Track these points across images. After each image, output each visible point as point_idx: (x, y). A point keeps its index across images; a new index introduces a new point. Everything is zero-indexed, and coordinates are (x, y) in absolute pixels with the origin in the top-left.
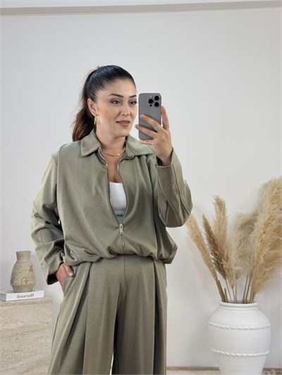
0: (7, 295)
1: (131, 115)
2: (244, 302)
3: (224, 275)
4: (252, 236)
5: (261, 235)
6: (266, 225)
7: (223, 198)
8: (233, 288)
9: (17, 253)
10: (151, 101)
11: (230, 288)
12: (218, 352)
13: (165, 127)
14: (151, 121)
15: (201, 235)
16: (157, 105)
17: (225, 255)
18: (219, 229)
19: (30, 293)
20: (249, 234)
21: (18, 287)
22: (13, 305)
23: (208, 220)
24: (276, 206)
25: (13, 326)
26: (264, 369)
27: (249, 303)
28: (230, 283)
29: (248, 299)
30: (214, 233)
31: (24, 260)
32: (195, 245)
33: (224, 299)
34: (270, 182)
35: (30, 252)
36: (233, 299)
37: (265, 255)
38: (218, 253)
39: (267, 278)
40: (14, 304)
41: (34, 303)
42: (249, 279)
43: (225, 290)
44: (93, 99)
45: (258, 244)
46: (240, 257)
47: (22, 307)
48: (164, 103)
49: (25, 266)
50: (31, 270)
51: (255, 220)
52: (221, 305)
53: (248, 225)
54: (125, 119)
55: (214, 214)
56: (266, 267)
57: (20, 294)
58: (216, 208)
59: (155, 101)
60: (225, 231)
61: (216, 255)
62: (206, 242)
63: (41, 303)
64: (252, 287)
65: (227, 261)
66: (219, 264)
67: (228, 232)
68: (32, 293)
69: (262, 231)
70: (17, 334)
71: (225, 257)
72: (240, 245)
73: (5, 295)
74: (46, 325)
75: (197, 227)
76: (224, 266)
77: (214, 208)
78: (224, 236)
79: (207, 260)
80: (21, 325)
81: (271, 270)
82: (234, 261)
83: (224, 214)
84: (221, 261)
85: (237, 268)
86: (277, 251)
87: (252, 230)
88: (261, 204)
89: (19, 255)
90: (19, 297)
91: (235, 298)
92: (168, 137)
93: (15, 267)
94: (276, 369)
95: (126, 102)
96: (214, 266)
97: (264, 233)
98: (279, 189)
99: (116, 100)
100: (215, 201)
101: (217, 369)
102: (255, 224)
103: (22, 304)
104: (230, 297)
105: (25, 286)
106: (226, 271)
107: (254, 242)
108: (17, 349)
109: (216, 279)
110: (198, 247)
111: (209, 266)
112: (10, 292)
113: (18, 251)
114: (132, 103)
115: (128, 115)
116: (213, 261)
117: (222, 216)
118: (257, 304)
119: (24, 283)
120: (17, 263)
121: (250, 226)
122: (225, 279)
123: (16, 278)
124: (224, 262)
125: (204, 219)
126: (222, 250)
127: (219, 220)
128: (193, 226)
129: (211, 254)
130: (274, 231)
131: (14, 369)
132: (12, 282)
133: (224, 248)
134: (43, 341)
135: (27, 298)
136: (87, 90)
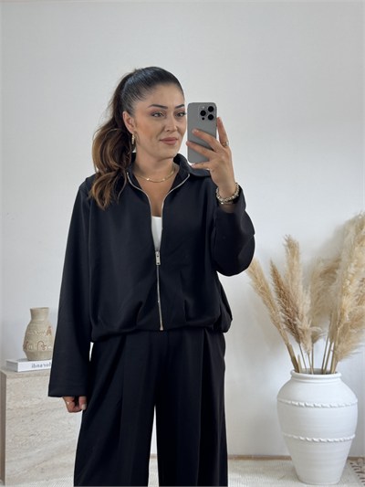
0: (20, 364)
1: (179, 130)
2: (323, 372)
3: (298, 338)
4: (333, 287)
7: (297, 237)
8: (309, 355)
9: (32, 311)
10: (203, 113)
11: (304, 354)
12: (290, 436)
14: (207, 137)
15: (268, 287)
16: (211, 118)
19: (47, 362)
20: (330, 284)
21: (32, 353)
22: (27, 376)
25: (27, 403)
26: (349, 458)
27: (330, 373)
28: (306, 348)
29: (329, 368)
30: (285, 284)
31: (41, 318)
32: (260, 300)
33: (298, 369)
34: (357, 217)
35: (48, 309)
36: (308, 367)
37: (351, 312)
38: (290, 310)
39: (353, 342)
40: (28, 374)
42: (329, 343)
43: (299, 357)
44: (129, 113)
47: (38, 379)
48: (219, 114)
49: (41, 327)
50: (49, 333)
51: (337, 267)
54: (171, 136)
56: (352, 327)
57: (36, 363)
58: (287, 252)
59: (208, 112)
61: (287, 312)
62: (274, 295)
65: (301, 320)
66: (291, 323)
70: (32, 414)
71: (300, 315)
72: (318, 298)
73: (17, 364)
75: (262, 277)
76: (299, 326)
77: (285, 251)
80: (37, 402)
81: (358, 332)
83: (298, 259)
84: (294, 320)
87: (334, 279)
89: (34, 313)
90: (34, 366)
91: (312, 367)
92: (228, 156)
93: (29, 328)
94: (364, 459)
95: (171, 114)
96: (285, 327)
99: (159, 112)
100: (285, 243)
101: (288, 458)
102: (337, 272)
103: (39, 375)
104: (305, 364)
105: (41, 352)
106: (300, 333)
107: (336, 295)
108: (32, 432)
109: (288, 344)
111: (279, 327)
112: (23, 360)
113: (33, 307)
114: (179, 114)
115: (174, 131)
116: (283, 320)
118: (339, 375)
119: (41, 349)
120: (31, 322)
121: (332, 275)
122: (299, 343)
123: (31, 342)
124: (298, 322)
125: (273, 266)
126: (295, 305)
127: (291, 267)
128: (258, 276)
129: (281, 310)
130: (362, 281)
131: (29, 458)
132: (25, 347)
133: (298, 303)
134: (65, 422)
135: (43, 368)
136: (121, 101)
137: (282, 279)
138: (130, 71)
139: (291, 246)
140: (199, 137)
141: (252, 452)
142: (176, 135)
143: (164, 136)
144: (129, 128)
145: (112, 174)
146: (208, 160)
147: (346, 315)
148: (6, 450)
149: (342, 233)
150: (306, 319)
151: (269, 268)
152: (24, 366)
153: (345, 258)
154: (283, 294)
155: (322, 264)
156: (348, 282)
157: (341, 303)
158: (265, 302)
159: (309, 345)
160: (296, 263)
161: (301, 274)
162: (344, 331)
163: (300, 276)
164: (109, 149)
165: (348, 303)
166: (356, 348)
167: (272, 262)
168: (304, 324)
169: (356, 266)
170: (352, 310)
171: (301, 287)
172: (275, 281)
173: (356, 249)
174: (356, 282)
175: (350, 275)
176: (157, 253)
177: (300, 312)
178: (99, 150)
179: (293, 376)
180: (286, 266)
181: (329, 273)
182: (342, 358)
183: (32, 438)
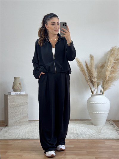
1: (58, 28)
2: (100, 94)
3: (93, 84)
4: (104, 70)
8: (96, 89)
9: (14, 77)
10: (64, 24)
12: (90, 112)
13: (68, 31)
14: (64, 29)
15: (84, 70)
16: (65, 25)
21: (15, 90)
22: (14, 96)
25: (14, 104)
29: (102, 94)
31: (18, 80)
33: (93, 93)
35: (19, 77)
36: (96, 93)
41: (22, 95)
43: (93, 90)
44: (47, 24)
47: (17, 97)
48: (67, 24)
49: (18, 82)
50: (20, 84)
54: (57, 29)
56: (109, 81)
57: (16, 92)
58: (90, 59)
62: (86, 72)
63: (24, 95)
65: (94, 79)
68: (21, 92)
70: (16, 107)
73: (11, 92)
74: (26, 104)
75: (83, 67)
76: (93, 81)
80: (17, 103)
81: (111, 82)
85: (98, 81)
86: (113, 75)
89: (15, 78)
90: (16, 93)
91: (97, 93)
92: (69, 34)
93: (14, 83)
94: (112, 120)
95: (56, 24)
96: (89, 81)
99: (53, 24)
100: (90, 56)
104: (95, 92)
107: (104, 72)
108: (16, 112)
109: (90, 86)
111: (87, 81)
114: (58, 24)
115: (57, 28)
116: (89, 79)
118: (105, 95)
119: (18, 89)
120: (14, 81)
122: (93, 86)
123: (15, 86)
124: (93, 79)
126: (92, 74)
127: (91, 63)
128: (81, 67)
129: (88, 76)
130: (112, 67)
131: (15, 119)
132: (13, 88)
133: (93, 74)
134: (25, 109)
135: (18, 94)
136: (44, 22)
137: (89, 66)
138: (46, 14)
139: (91, 57)
140: (63, 30)
142: (58, 29)
143: (55, 29)
144: (47, 28)
145: (43, 38)
146: (65, 35)
147: (107, 77)
148: (9, 117)
149: (106, 55)
150: (95, 78)
151: (85, 63)
152: (13, 93)
153: (107, 60)
154: (89, 71)
155: (101, 64)
156: (108, 67)
157: (106, 74)
158: (83, 74)
159: (96, 86)
160: (93, 62)
161: (94, 65)
162: (107, 82)
163: (94, 66)
164: (42, 33)
165: (108, 74)
166: (110, 87)
167: (86, 62)
168: (95, 80)
169: (110, 63)
170: (109, 76)
171: (94, 69)
172: (86, 67)
173: (110, 57)
174: (110, 67)
175: (108, 65)
176: (54, 56)
177: (94, 76)
178: (39, 33)
179: (91, 95)
180: (90, 63)
181: (102, 66)
182: (106, 90)
183: (16, 113)
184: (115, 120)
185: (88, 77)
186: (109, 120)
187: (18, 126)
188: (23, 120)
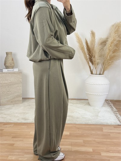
2: (100, 74)
3: (93, 64)
4: (105, 47)
5: (109, 47)
6: (112, 43)
7: (94, 31)
8: (96, 69)
9: (6, 53)
11: (94, 69)
12: (88, 93)
15: (84, 47)
17: (94, 55)
18: (92, 45)
19: (12, 69)
20: (104, 47)
21: (8, 66)
22: (6, 74)
23: (87, 41)
24: (117, 34)
25: (7, 82)
26: (105, 100)
27: (102, 75)
28: (95, 67)
29: (102, 73)
30: (90, 46)
31: (9, 56)
32: (81, 51)
33: (92, 73)
34: (115, 24)
35: (12, 52)
37: (110, 56)
38: (91, 54)
39: (110, 65)
41: (14, 73)
42: (102, 65)
43: (92, 69)
45: (107, 51)
46: (99, 56)
47: (10, 74)
49: (10, 58)
50: (12, 60)
51: (107, 41)
52: (90, 75)
53: (104, 43)
55: (90, 38)
56: (110, 60)
57: (9, 69)
58: (91, 36)
60: (94, 46)
61: (90, 55)
62: (86, 50)
63: (17, 73)
64: (104, 69)
66: (91, 59)
67: (95, 46)
68: (13, 69)
69: (110, 45)
70: (8, 85)
71: (93, 56)
72: (100, 51)
73: (3, 70)
74: (19, 82)
75: (82, 44)
76: (93, 60)
77: (90, 35)
78: (94, 47)
79: (86, 57)
80: (10, 81)
81: (112, 62)
82: (97, 58)
83: (94, 38)
84: (92, 58)
85: (98, 61)
86: (115, 54)
87: (105, 45)
88: (110, 34)
89: (7, 54)
90: (8, 70)
91: (96, 72)
93: (6, 58)
94: (110, 100)
96: (89, 60)
97: (111, 46)
98: (118, 27)
100: (91, 32)
102: (107, 42)
103: (10, 73)
106: (93, 62)
107: (106, 50)
109: (89, 65)
110: (82, 52)
111: (87, 59)
112: (4, 68)
113: (6, 52)
116: (88, 58)
117: (93, 39)
118: (105, 75)
119: (10, 65)
121: (105, 43)
123: (7, 63)
125: (86, 40)
128: (81, 43)
130: (115, 45)
131: (8, 98)
132: (5, 64)
133: (93, 52)
134: (18, 88)
135: (11, 71)
137: (89, 44)
139: (93, 34)
141: (76, 98)
152: (5, 70)
154: (89, 49)
155: (102, 40)
162: (107, 61)
183: (8, 92)
184: (114, 100)
185: (87, 56)
186: (108, 100)
187: (10, 105)
188: (16, 99)
